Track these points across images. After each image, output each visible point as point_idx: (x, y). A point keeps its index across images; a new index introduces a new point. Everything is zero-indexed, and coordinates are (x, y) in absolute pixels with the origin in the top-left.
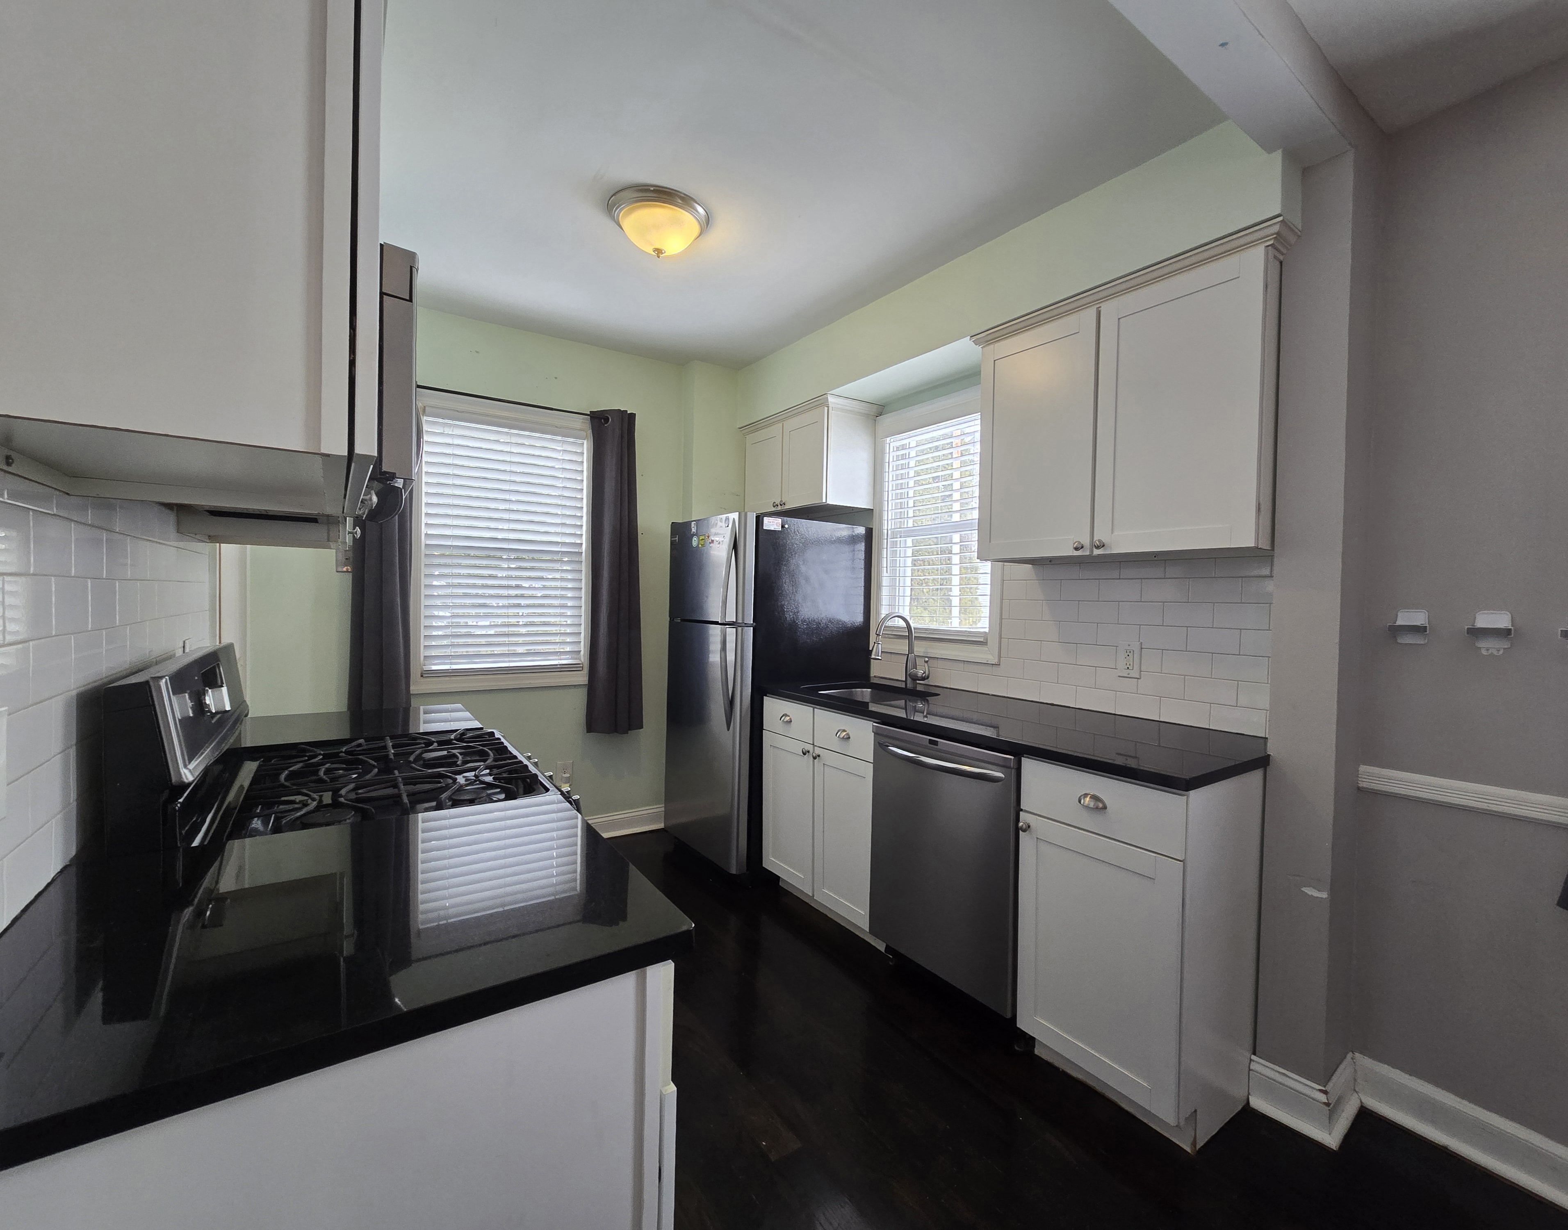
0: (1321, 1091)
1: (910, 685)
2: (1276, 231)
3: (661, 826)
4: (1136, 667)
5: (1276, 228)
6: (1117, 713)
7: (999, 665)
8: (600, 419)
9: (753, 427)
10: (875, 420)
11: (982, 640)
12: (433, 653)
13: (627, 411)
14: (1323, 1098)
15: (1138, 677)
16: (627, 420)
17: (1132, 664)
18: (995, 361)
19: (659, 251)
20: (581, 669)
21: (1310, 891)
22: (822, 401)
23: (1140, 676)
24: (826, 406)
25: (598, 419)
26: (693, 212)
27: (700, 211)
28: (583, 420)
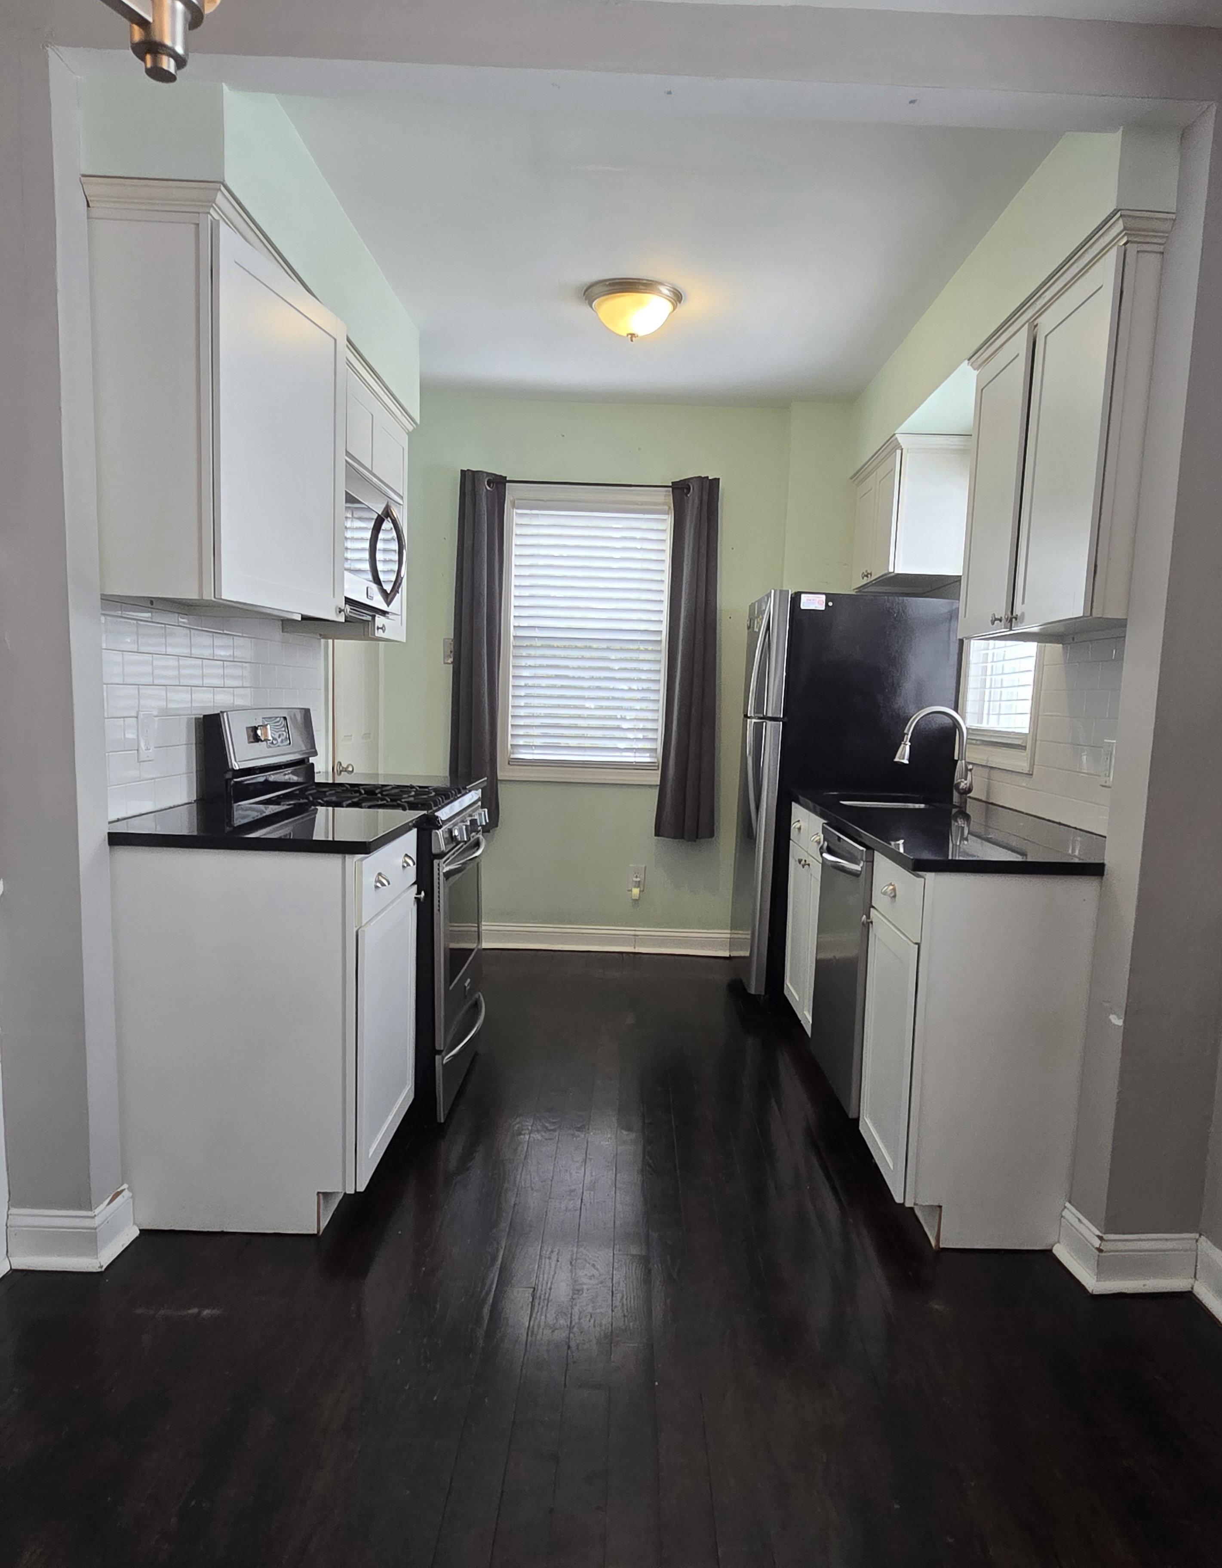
0: (1099, 1237)
2: (1122, 228)
5: (1120, 226)
7: (1031, 774)
8: (682, 489)
9: (859, 476)
11: (1020, 742)
12: (521, 742)
13: (708, 477)
14: (1097, 1243)
16: (709, 488)
18: (983, 387)
19: (632, 335)
20: (656, 768)
21: (1114, 1020)
24: (899, 452)
25: (680, 489)
26: (660, 293)
27: (664, 290)
28: (664, 493)
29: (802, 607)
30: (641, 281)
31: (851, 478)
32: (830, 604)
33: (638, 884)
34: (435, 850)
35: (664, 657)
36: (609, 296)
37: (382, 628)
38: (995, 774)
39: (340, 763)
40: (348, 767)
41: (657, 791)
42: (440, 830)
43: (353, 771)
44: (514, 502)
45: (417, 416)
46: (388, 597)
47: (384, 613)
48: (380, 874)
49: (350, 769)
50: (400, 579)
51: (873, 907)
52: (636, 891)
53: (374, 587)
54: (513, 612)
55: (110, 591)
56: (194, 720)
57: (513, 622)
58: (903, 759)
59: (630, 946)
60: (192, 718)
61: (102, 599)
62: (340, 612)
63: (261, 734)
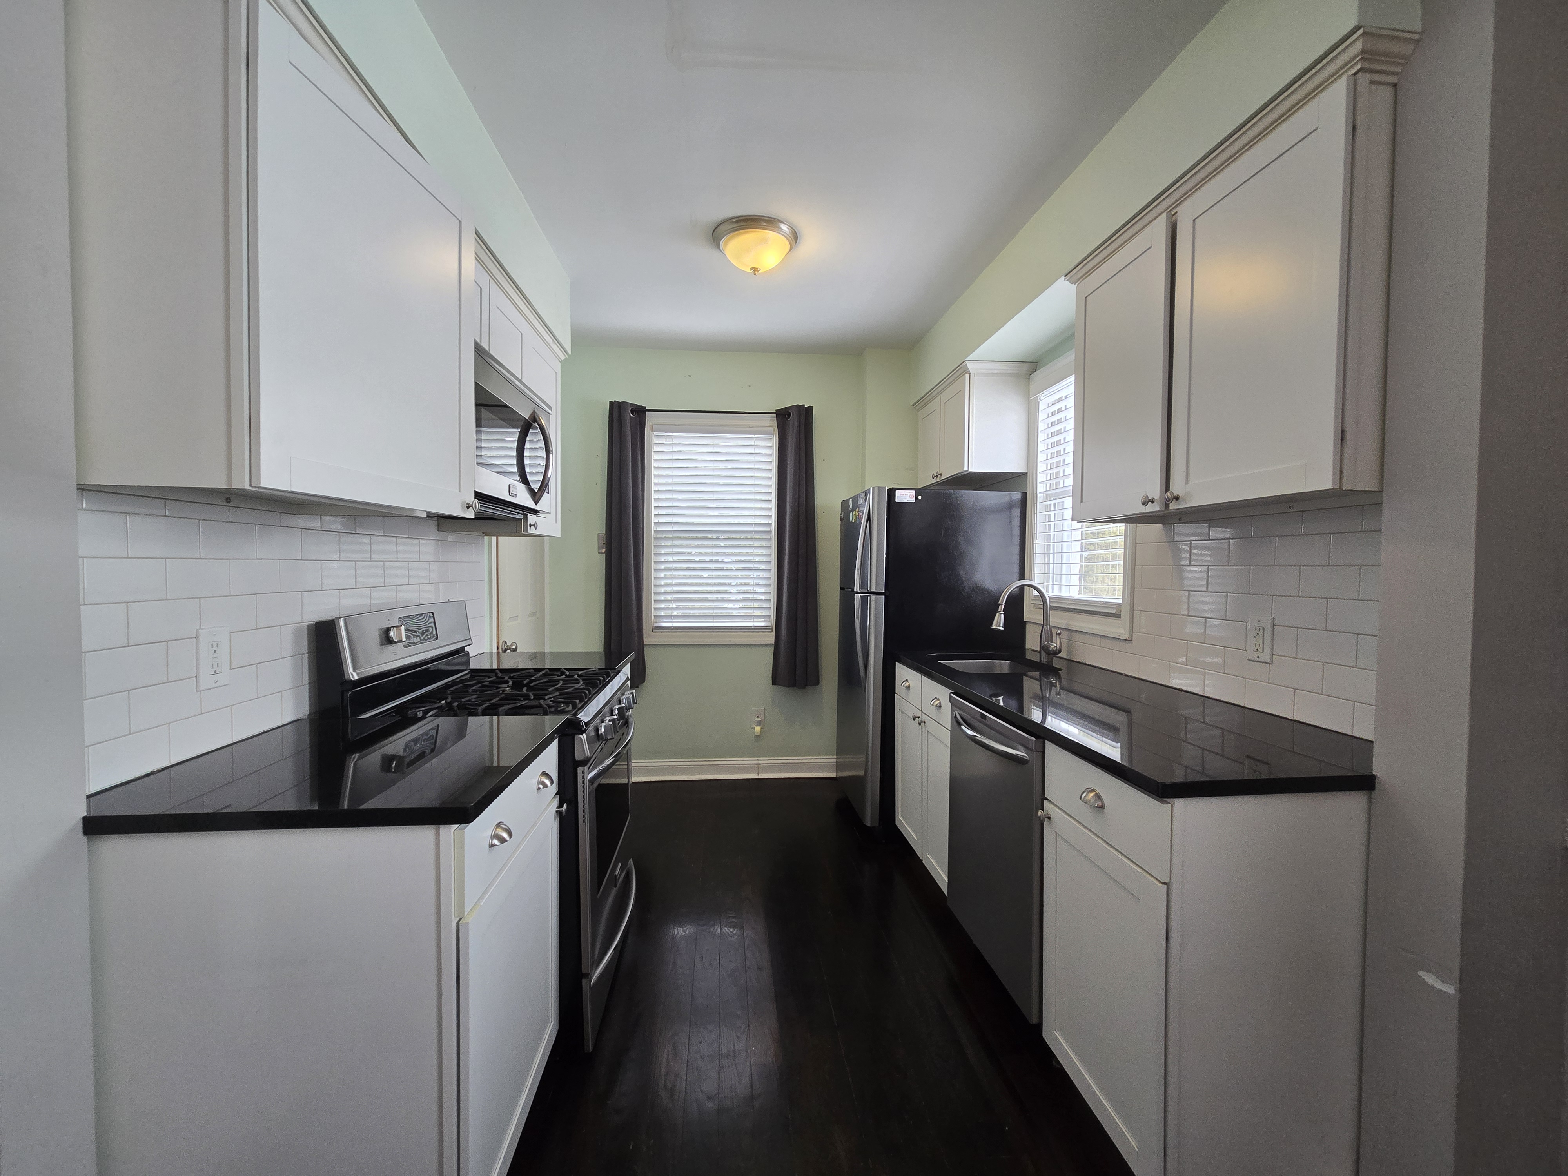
1: (1044, 659)
2: (1361, 49)
3: (833, 775)
4: (1267, 649)
5: (1358, 46)
6: (1246, 706)
7: (1130, 640)
8: (784, 415)
9: (921, 403)
10: (1029, 379)
11: (1113, 611)
12: (663, 614)
13: (804, 406)
15: (1269, 661)
16: (805, 414)
17: (1261, 646)
18: (1086, 298)
19: (755, 270)
20: (771, 631)
21: (1430, 979)
22: (961, 371)
23: (1272, 661)
24: (967, 376)
25: (782, 415)
26: (779, 230)
27: (784, 227)
28: (770, 419)
29: (897, 501)
30: (763, 218)
31: (913, 405)
32: (920, 497)
33: (759, 724)
34: (578, 757)
35: (774, 543)
36: (736, 233)
37: (534, 526)
38: (1076, 636)
39: (506, 643)
40: (512, 645)
41: (772, 649)
42: (584, 735)
43: (517, 648)
44: (653, 426)
45: (568, 347)
46: (536, 496)
47: (535, 512)
48: (498, 825)
49: (514, 647)
50: (547, 479)
51: (1047, 799)
52: (758, 729)
53: (522, 487)
54: (654, 512)
55: (95, 479)
56: (306, 627)
57: (654, 520)
58: (999, 626)
59: (755, 773)
60: (303, 626)
61: (78, 489)
62: (468, 507)
63: (394, 635)
